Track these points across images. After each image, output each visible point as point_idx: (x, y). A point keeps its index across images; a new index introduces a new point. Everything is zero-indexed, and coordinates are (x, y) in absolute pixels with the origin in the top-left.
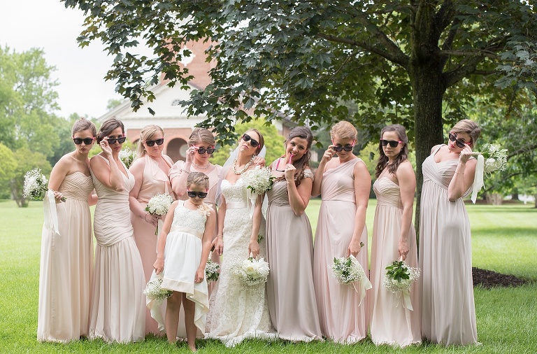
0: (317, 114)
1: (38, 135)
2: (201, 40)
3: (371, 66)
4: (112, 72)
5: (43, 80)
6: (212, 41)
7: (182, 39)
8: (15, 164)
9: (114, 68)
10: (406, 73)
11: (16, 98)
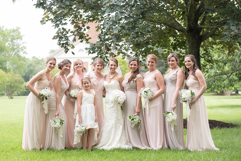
0: (145, 54)
1: (18, 66)
2: (94, 22)
3: (168, 33)
4: (56, 36)
5: (20, 41)
6: (99, 22)
7: (86, 22)
8: (8, 79)
9: (56, 35)
10: (184, 36)
11: (8, 49)
